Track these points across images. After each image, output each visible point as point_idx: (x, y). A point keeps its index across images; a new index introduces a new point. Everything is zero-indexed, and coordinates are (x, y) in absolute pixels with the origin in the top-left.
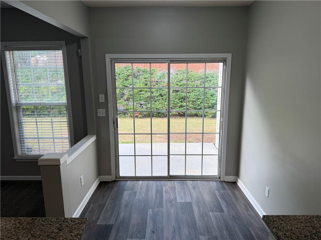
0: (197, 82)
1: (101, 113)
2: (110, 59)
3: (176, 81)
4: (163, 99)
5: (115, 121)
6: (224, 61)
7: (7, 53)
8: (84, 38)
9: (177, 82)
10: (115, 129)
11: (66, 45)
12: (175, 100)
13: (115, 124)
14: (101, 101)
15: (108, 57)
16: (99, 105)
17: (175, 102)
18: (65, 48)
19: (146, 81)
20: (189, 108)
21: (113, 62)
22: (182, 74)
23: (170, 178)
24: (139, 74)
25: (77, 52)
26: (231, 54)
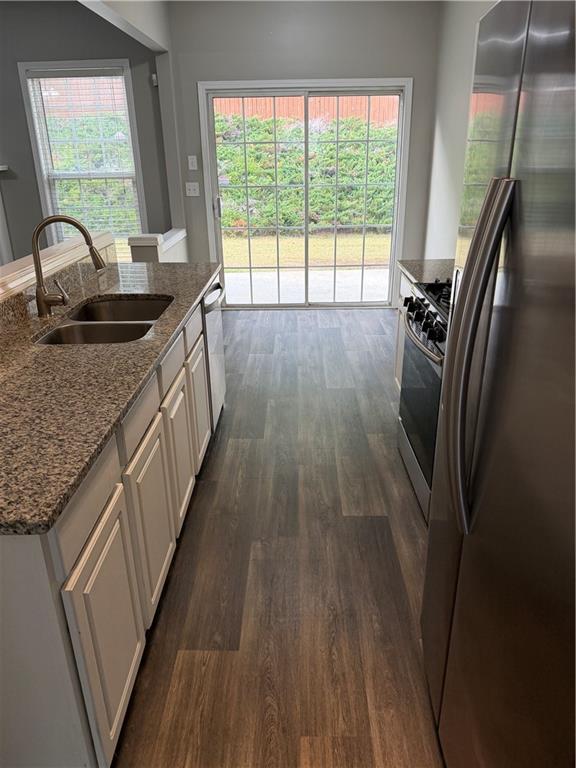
0: (379, 150)
1: (192, 189)
2: (207, 90)
3: (328, 148)
4: (298, 193)
5: (216, 205)
6: (400, 91)
7: (30, 82)
8: (162, 52)
9: (331, 150)
10: (215, 219)
11: (131, 66)
12: (327, 195)
13: (216, 211)
14: (191, 168)
15: (202, 87)
16: (188, 176)
17: (326, 200)
18: (128, 72)
19: (257, 149)
20: (357, 213)
21: (210, 96)
22: (344, 132)
23: (309, 306)
24: (239, 132)
25: (150, 78)
26: (412, 79)
